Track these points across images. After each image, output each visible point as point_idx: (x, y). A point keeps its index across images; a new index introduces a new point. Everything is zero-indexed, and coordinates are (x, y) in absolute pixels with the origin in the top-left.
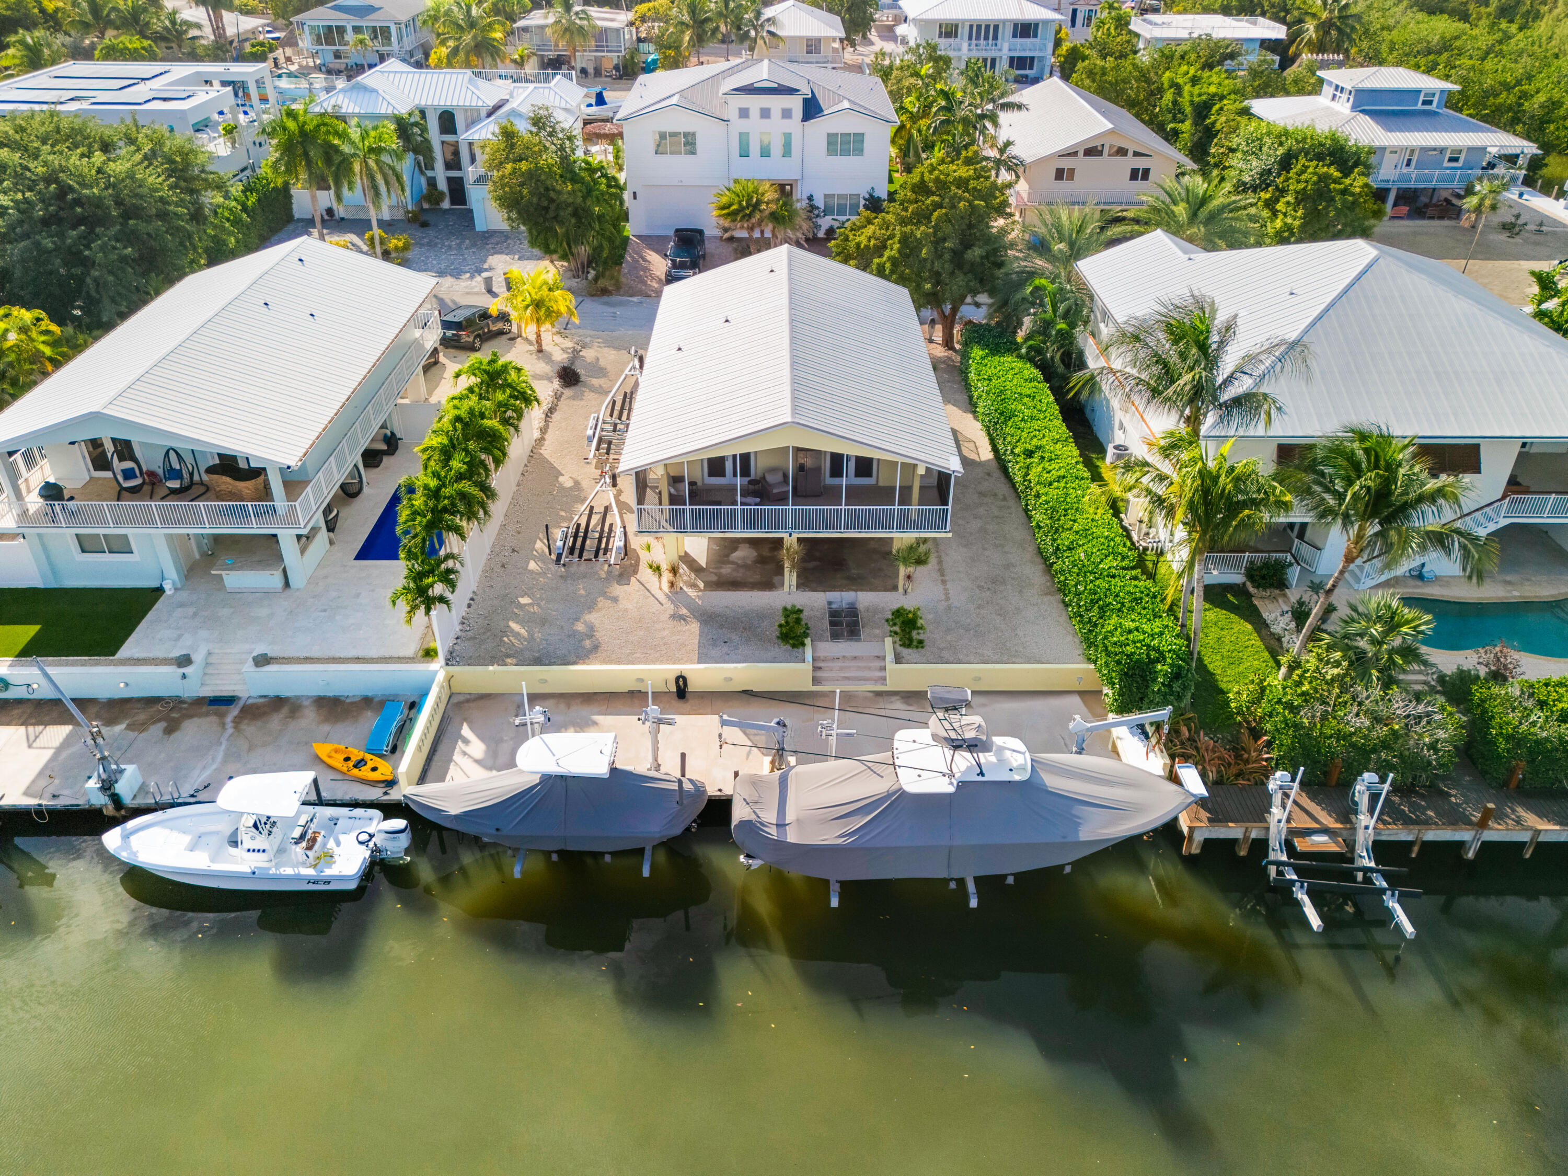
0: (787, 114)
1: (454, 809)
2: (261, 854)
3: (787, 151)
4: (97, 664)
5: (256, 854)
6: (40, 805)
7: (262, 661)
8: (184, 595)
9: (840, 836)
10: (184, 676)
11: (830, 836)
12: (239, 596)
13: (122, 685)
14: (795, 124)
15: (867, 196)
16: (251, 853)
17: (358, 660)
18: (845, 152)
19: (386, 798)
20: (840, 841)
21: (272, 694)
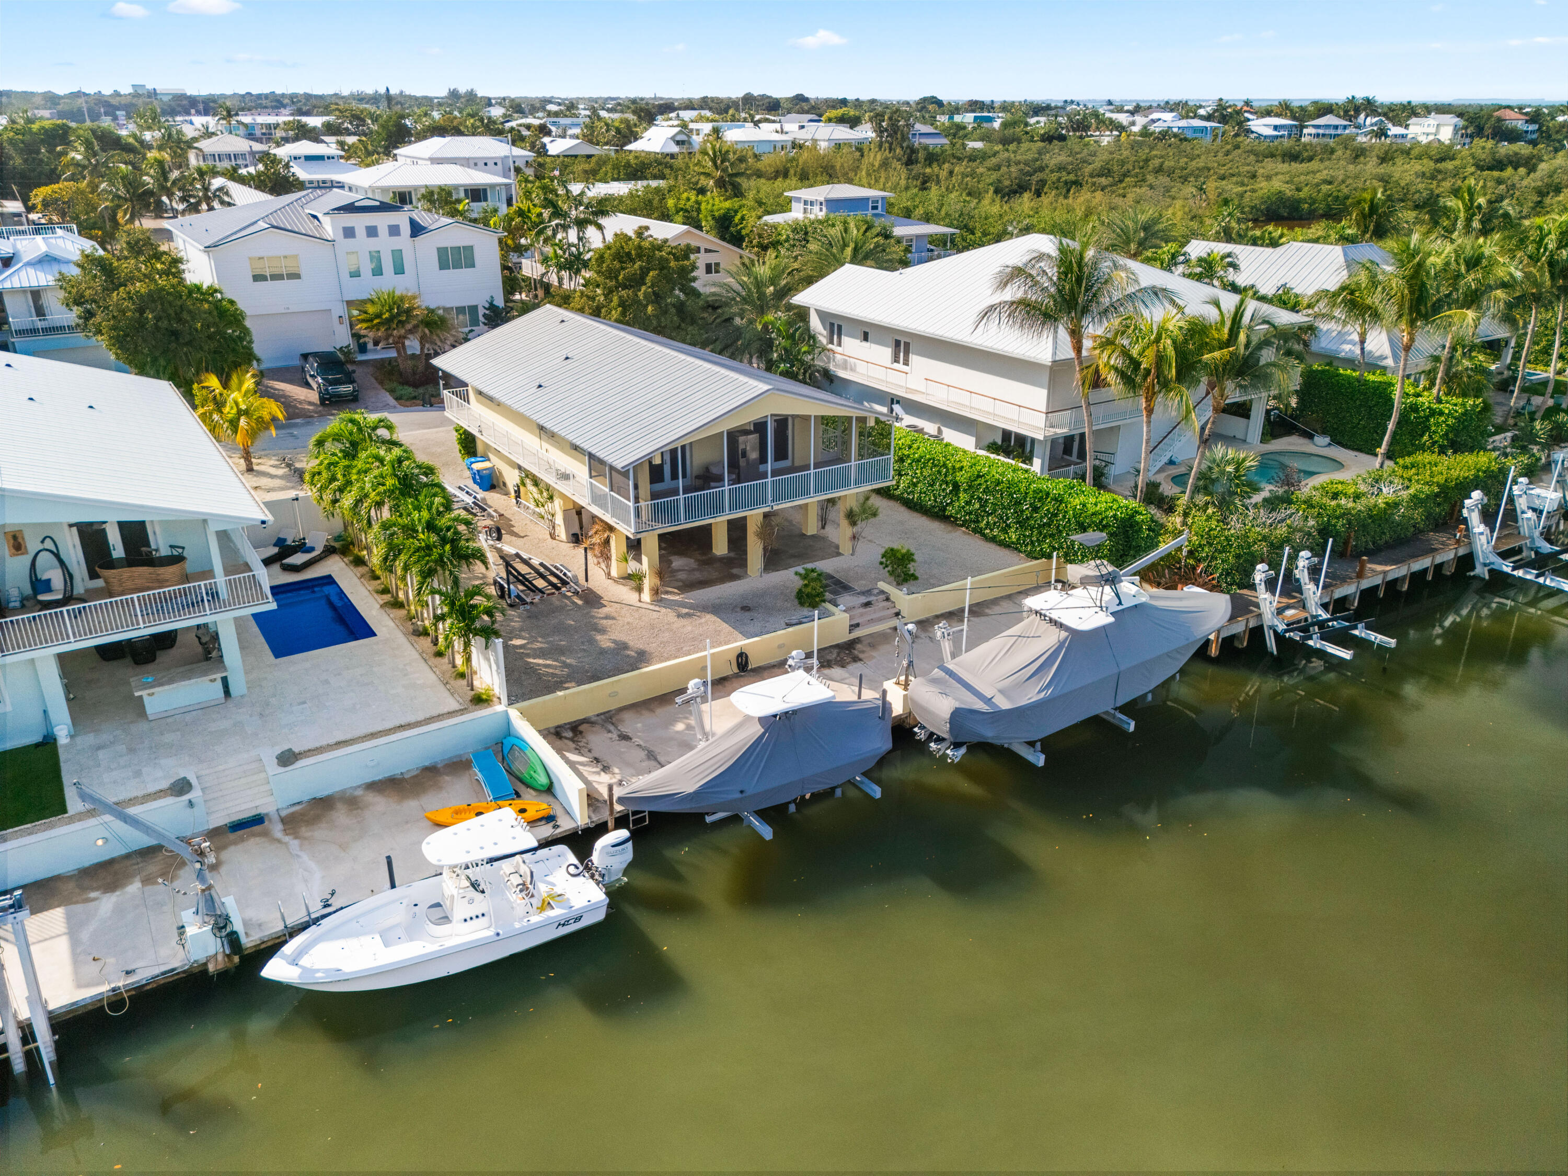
0: (394, 231)
1: (690, 787)
2: (481, 919)
3: (399, 269)
4: (51, 826)
5: (475, 921)
6: (114, 990)
7: (287, 758)
8: (88, 739)
9: (1040, 692)
10: (191, 804)
11: (1032, 695)
12: (170, 720)
13: (100, 842)
14: (404, 240)
15: (487, 305)
16: (469, 922)
17: (401, 727)
18: (457, 266)
19: (559, 830)
20: (1042, 695)
21: (306, 798)
